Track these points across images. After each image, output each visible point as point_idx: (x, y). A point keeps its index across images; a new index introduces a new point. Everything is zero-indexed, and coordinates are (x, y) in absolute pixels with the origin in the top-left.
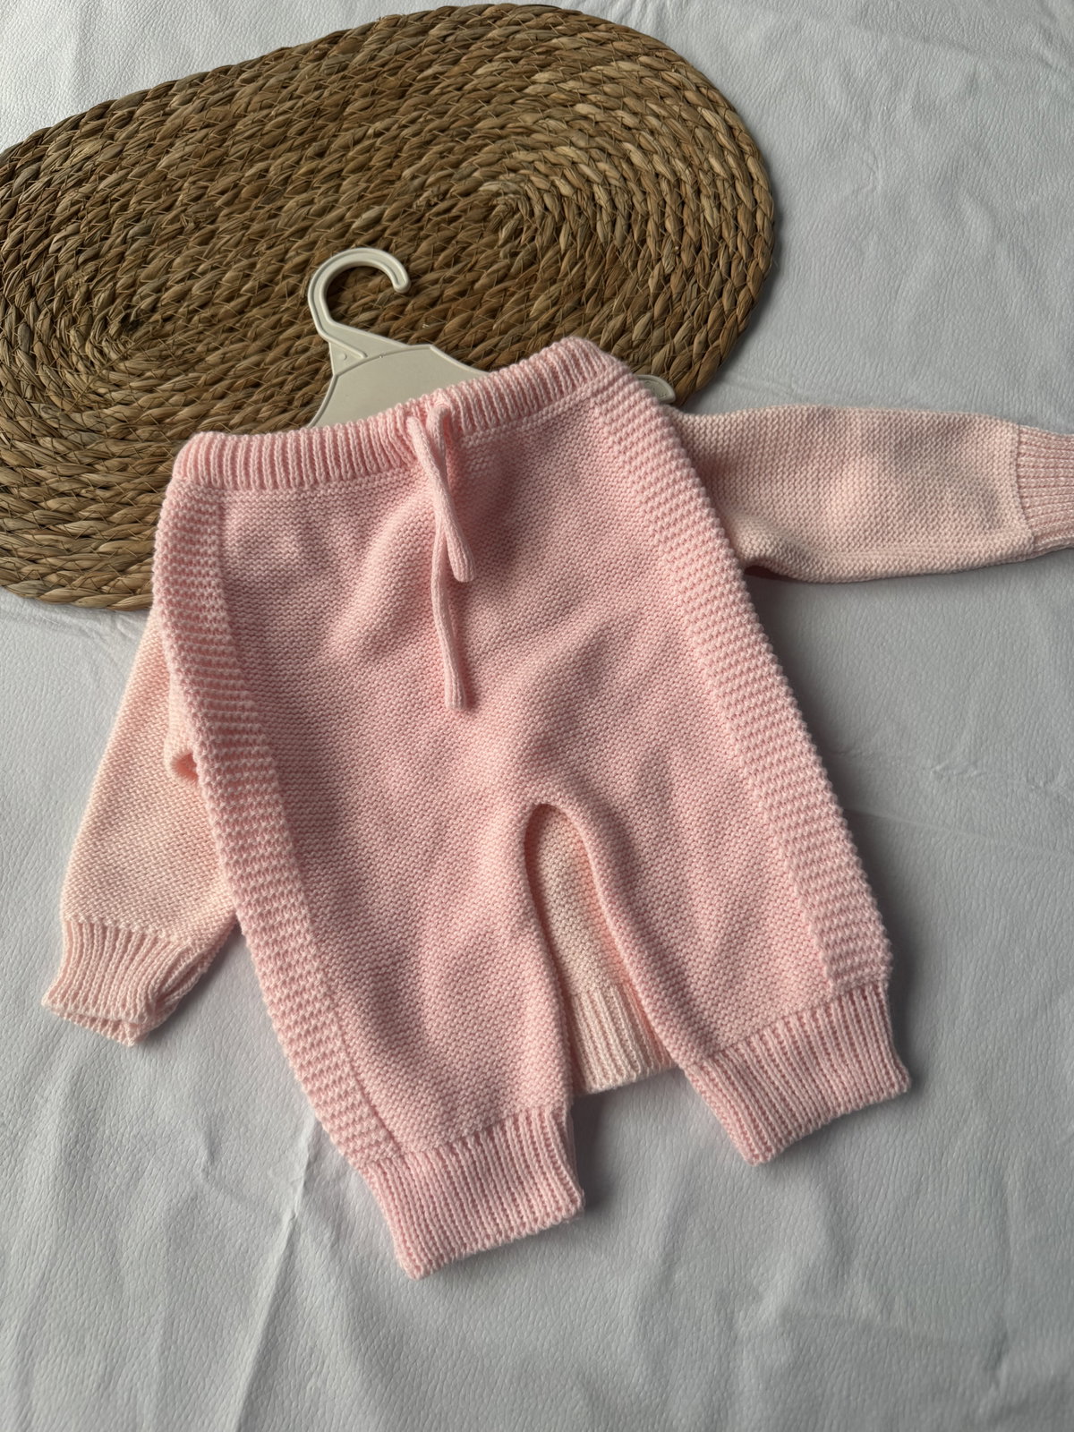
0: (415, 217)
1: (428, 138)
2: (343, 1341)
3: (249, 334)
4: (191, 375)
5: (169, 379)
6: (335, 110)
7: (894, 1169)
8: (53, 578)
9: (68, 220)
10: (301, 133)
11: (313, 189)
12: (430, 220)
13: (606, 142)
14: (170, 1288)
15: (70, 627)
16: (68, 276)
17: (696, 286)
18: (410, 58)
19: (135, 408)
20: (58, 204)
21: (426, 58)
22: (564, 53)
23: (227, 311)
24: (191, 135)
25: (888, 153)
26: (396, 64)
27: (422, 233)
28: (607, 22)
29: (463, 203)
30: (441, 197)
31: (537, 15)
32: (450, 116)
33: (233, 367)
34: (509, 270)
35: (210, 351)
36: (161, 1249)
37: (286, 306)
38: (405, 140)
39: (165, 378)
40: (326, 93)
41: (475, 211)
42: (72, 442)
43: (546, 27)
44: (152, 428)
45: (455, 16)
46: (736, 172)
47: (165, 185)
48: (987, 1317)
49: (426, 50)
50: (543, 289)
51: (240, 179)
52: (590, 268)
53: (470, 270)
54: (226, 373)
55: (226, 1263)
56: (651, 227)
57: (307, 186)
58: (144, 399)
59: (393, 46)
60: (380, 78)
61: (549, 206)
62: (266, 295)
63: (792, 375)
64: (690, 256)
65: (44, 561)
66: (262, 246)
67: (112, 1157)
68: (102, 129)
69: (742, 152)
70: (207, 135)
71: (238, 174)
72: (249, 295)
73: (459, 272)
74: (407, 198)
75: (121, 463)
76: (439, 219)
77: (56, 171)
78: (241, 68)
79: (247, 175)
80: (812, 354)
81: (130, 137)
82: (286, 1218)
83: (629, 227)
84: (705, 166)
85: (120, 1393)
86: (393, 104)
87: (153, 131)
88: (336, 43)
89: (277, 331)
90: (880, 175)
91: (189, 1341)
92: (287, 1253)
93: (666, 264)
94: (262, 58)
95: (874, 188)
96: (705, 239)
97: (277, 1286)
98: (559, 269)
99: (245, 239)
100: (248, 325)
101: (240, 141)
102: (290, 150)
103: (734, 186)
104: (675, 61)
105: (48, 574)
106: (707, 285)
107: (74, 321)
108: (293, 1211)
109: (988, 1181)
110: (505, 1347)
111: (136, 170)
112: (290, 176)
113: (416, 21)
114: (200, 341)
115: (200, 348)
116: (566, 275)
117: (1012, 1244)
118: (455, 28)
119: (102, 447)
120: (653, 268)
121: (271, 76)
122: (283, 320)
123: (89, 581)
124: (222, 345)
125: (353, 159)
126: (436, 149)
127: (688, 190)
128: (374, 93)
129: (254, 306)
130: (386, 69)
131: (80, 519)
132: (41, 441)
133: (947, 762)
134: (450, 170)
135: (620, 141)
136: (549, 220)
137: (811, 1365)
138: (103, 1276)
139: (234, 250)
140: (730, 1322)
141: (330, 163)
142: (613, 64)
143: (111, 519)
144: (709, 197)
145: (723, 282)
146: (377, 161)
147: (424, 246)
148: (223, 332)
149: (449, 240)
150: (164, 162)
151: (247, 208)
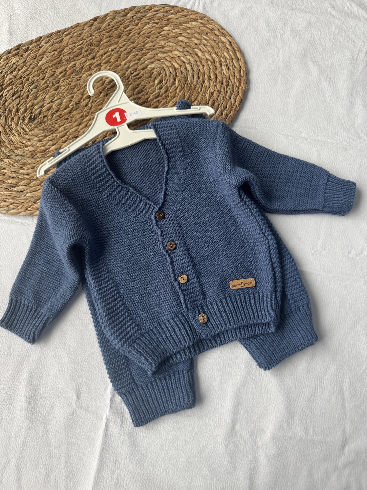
0: (127, 78)
1: (129, 51)
2: (126, 457)
3: (73, 120)
4: (54, 135)
5: (47, 137)
6: (97, 43)
7: (306, 386)
8: (11, 206)
9: (9, 84)
10: (86, 51)
11: (91, 70)
12: (132, 78)
13: (189, 49)
14: (67, 444)
15: (18, 223)
16: (10, 104)
17: (222, 96)
18: (121, 24)
19: (36, 147)
20: (5, 80)
21: (127, 24)
22: (173, 20)
23: (65, 113)
24: (49, 54)
25: (283, 48)
26: (117, 27)
27: (129, 83)
28: (187, 9)
29: (142, 72)
30: (135, 71)
31: (163, 8)
32: (137, 43)
33: (68, 131)
34: (159, 94)
35: (60, 127)
36: (63, 431)
37: (84, 110)
38: (122, 52)
39: (46, 136)
40: (94, 37)
41: (147, 74)
42: (15, 160)
43: (167, 12)
44: (42, 154)
45: (136, 10)
46: (233, 57)
47: (41, 71)
48: (340, 432)
49: (127, 21)
50: (171, 99)
51: (67, 68)
52: (186, 92)
53: (147, 94)
54: (66, 134)
55: (85, 434)
56: (206, 77)
57: (90, 69)
58: (39, 144)
59: (115, 21)
60: (112, 32)
61: (171, 72)
62: (78, 107)
63: (256, 124)
64: (220, 86)
65: (8, 201)
66: (75, 90)
67: (44, 401)
68: (18, 54)
69: (235, 50)
70: (54, 53)
71: (66, 66)
72: (72, 107)
73: (143, 95)
74: (123, 72)
75: (32, 166)
76: (135, 78)
77: (4, 68)
78: (64, 31)
79: (69, 66)
80: (262, 116)
81: (28, 56)
82: (104, 417)
83: (199, 77)
84: (223, 56)
85: (52, 480)
86: (117, 40)
87: (36, 53)
88: (96, 20)
89: (82, 118)
90: (281, 56)
91: (74, 461)
92: (105, 429)
93: (212, 89)
94: (71, 27)
95: (279, 60)
96: (224, 80)
97: (103, 440)
98: (176, 92)
99: (69, 88)
100: (72, 117)
101: (66, 55)
102: (83, 57)
103: (233, 62)
104: (210, 21)
105: (9, 205)
106: (226, 95)
107: (13, 119)
108: (106, 415)
109: (337, 388)
110: (181, 455)
111: (31, 67)
112: (83, 66)
113: (123, 12)
114: (57, 123)
115: (57, 126)
116: (179, 94)
117: (347, 408)
118: (136, 14)
119: (25, 161)
120: (207, 91)
121: (75, 33)
122: (84, 115)
123: (24, 207)
124: (64, 124)
125: (104, 59)
126: (132, 54)
127: (217, 64)
128: (110, 37)
129: (74, 110)
130: (114, 28)
131: (19, 186)
132: (4, 160)
133: (315, 249)
134: (137, 61)
135: (194, 49)
136: (172, 76)
137: (283, 453)
138: (44, 441)
139: (66, 92)
140: (255, 441)
141: (97, 61)
142: (190, 23)
143: (30, 185)
144: (225, 66)
145: (231, 94)
146: (112, 59)
147: (130, 87)
148: (64, 120)
149: (138, 85)
150: (40, 63)
151: (69, 78)
